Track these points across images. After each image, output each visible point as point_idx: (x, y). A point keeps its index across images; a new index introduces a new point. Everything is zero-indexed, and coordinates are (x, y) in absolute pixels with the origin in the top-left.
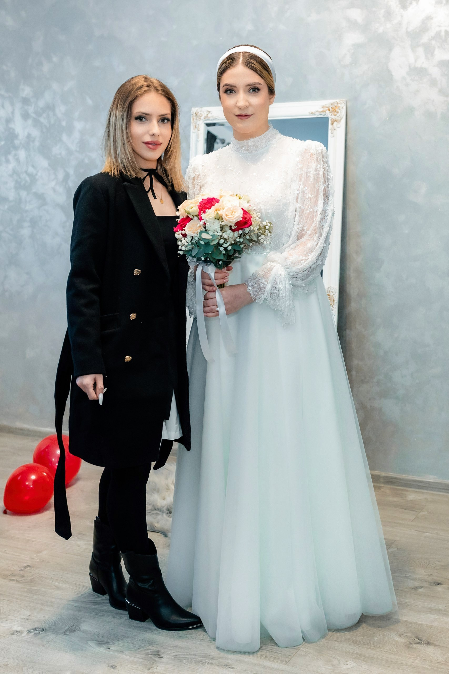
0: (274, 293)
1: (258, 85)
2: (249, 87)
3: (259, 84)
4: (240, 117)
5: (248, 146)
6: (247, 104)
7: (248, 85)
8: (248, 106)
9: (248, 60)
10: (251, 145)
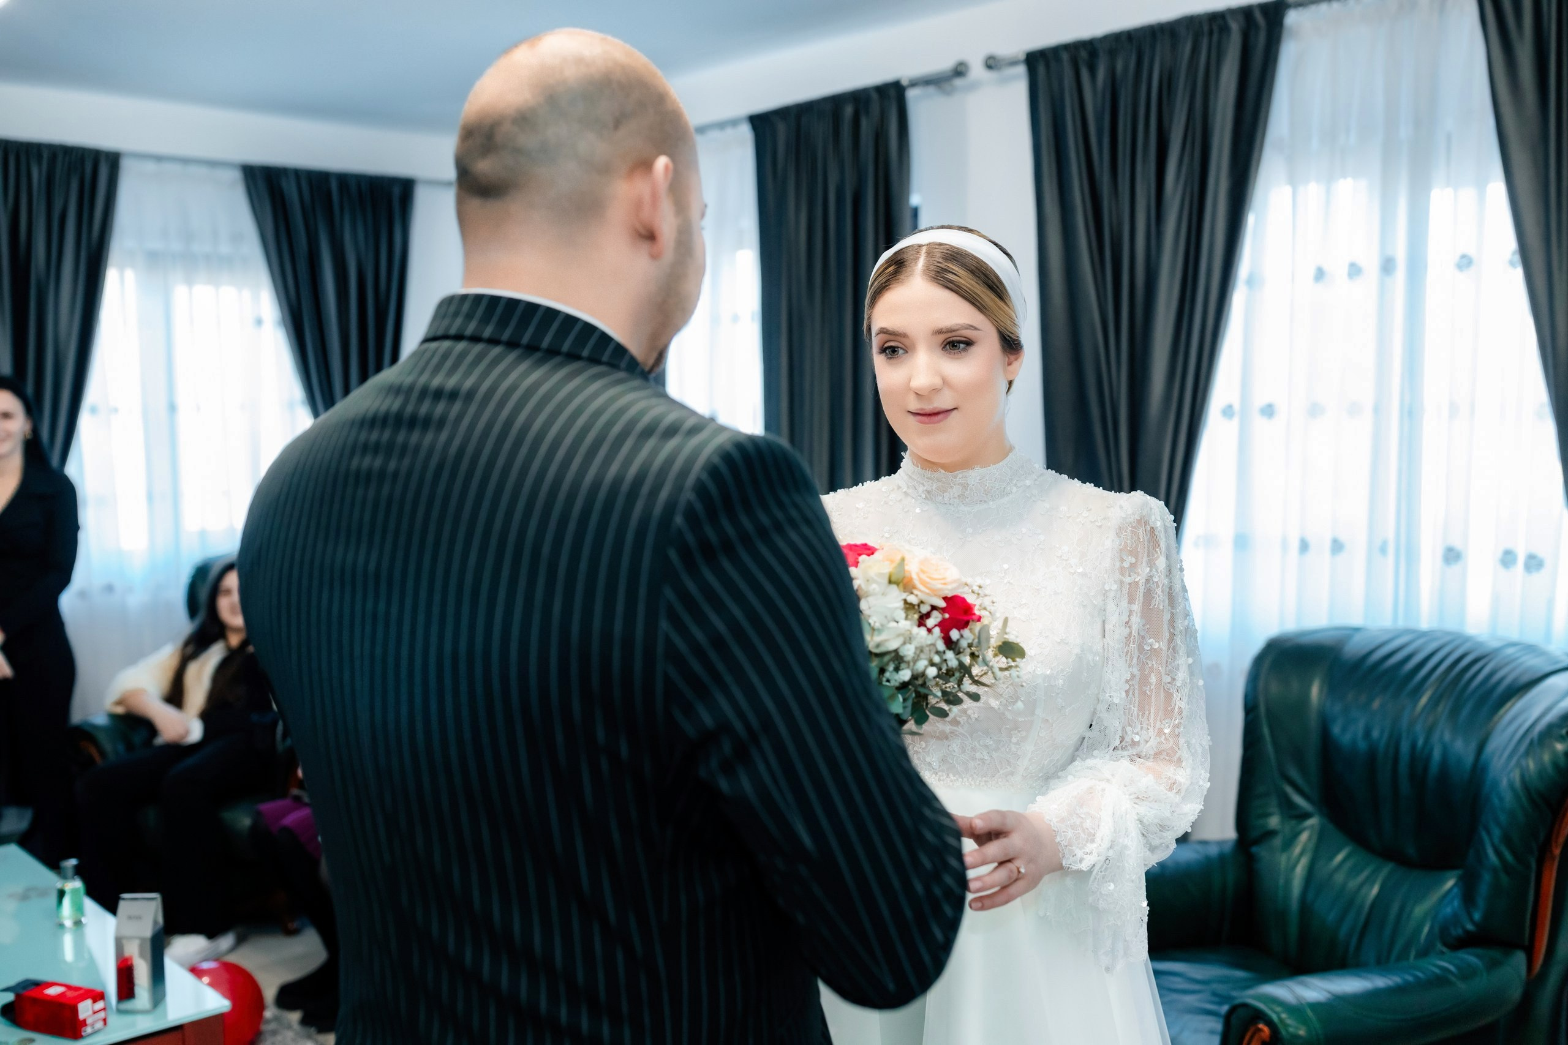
1: (968, 331)
2: (942, 337)
3: (971, 328)
4: (922, 418)
6: (937, 382)
7: (940, 332)
8: (939, 387)
10: (973, 485)
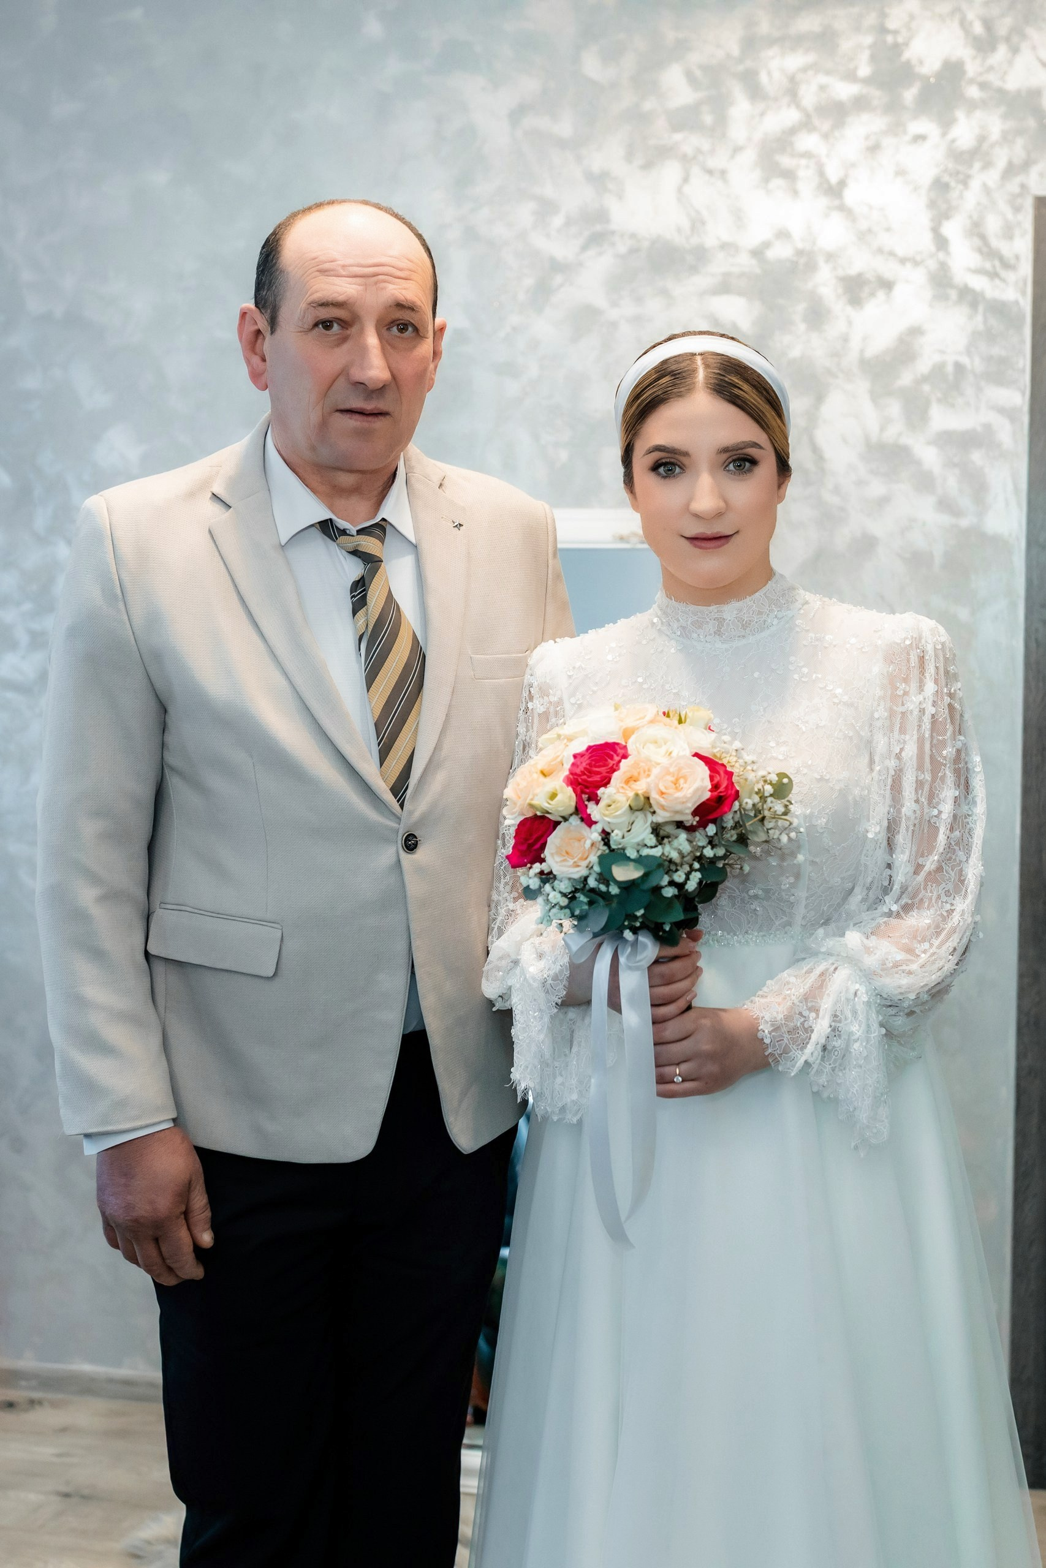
0: (834, 1047)
1: (754, 449)
2: (726, 456)
3: (755, 445)
4: (697, 542)
5: (721, 621)
6: (722, 504)
7: (725, 450)
8: (723, 511)
9: (722, 378)
10: (730, 620)
